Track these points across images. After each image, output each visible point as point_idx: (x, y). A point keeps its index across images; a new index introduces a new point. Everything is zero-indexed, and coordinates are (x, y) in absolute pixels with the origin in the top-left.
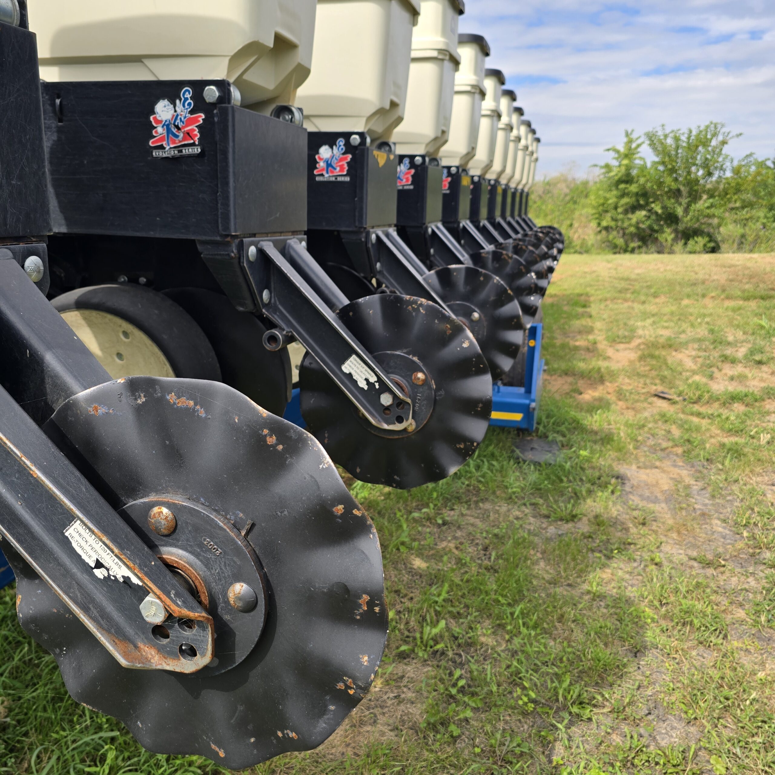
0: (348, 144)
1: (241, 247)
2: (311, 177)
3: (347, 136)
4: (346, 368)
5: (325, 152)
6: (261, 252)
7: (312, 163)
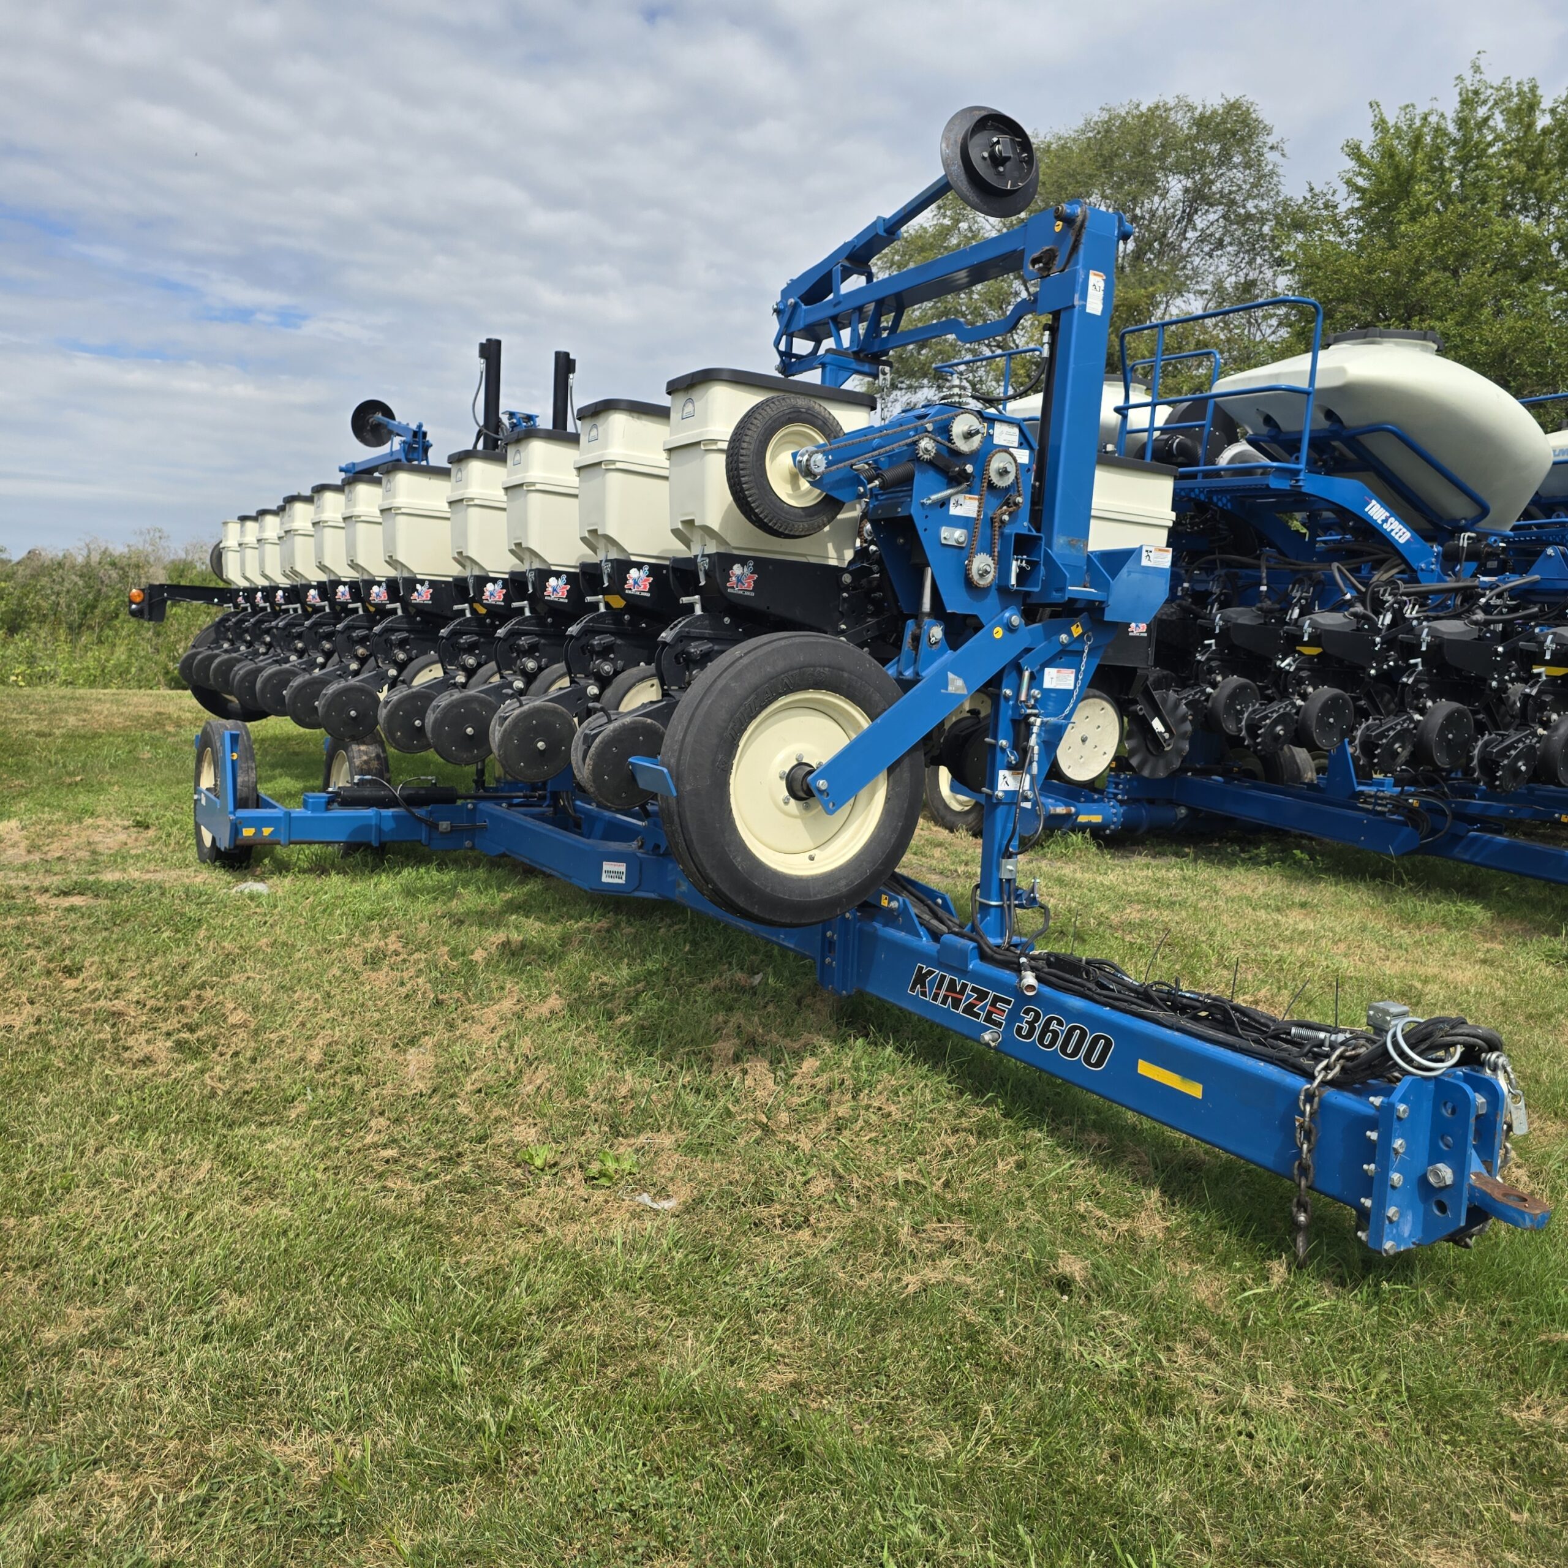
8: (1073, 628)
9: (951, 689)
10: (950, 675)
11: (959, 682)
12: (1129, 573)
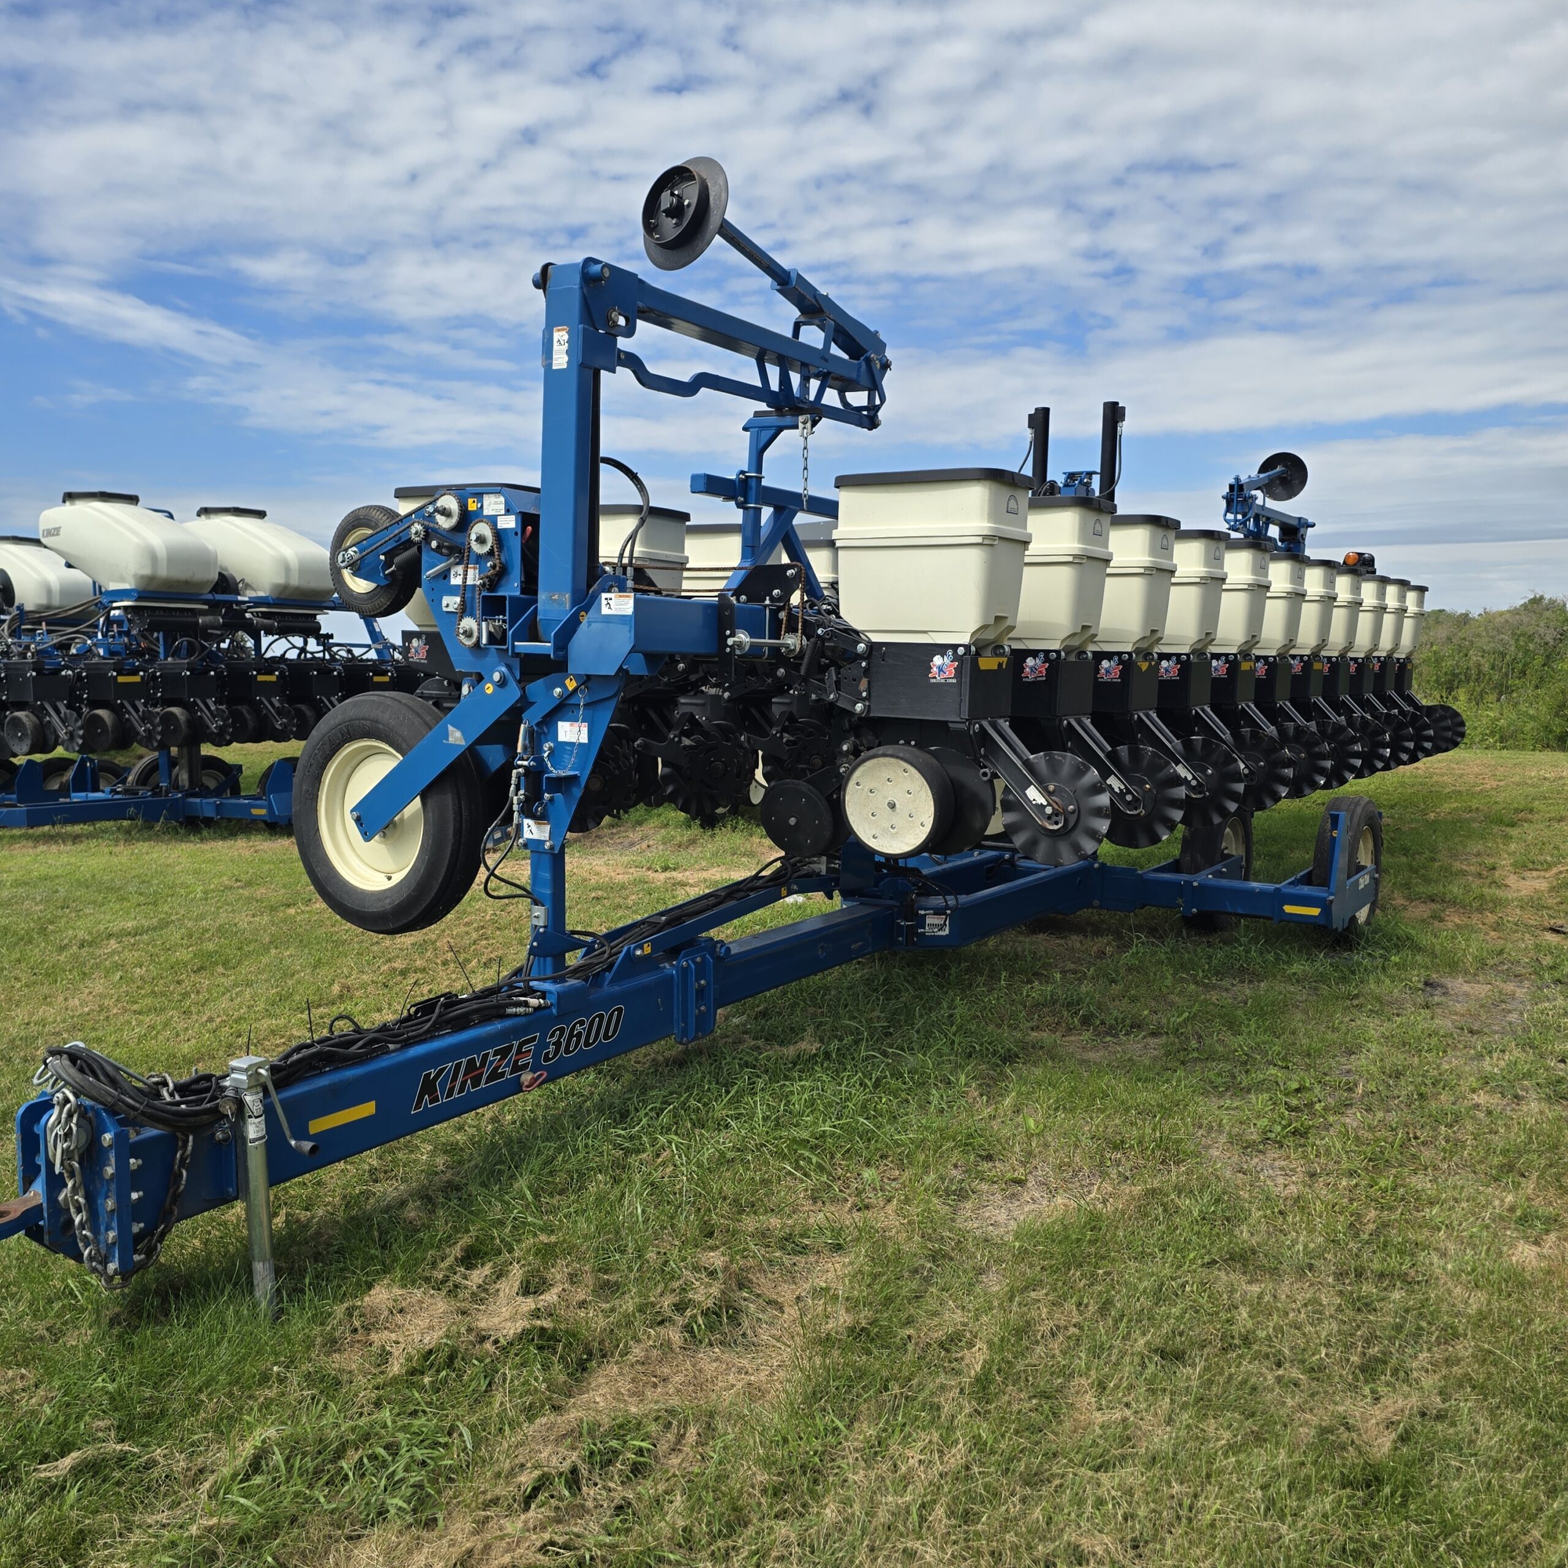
0: (1120, 659)
1: (1061, 721)
2: (1096, 679)
3: (1120, 654)
4: (1109, 782)
5: (1105, 664)
6: (1069, 723)
7: (1097, 671)
8: (567, 682)
9: (451, 740)
10: (450, 728)
11: (458, 734)
12: (589, 623)
